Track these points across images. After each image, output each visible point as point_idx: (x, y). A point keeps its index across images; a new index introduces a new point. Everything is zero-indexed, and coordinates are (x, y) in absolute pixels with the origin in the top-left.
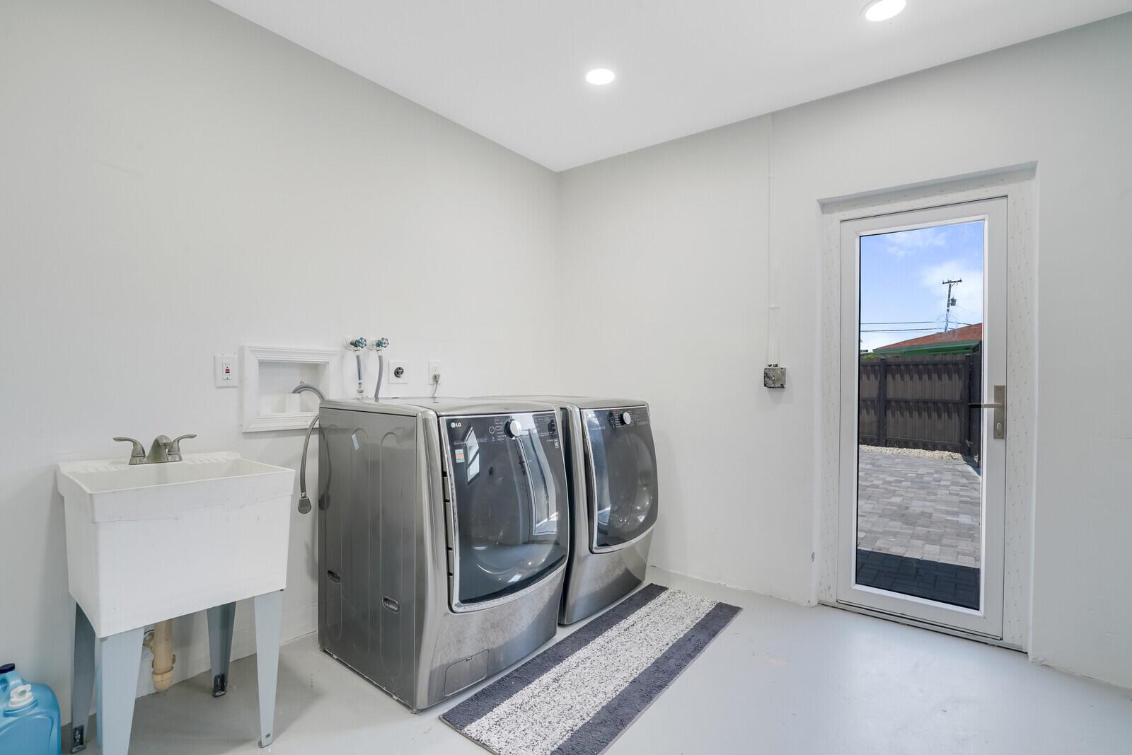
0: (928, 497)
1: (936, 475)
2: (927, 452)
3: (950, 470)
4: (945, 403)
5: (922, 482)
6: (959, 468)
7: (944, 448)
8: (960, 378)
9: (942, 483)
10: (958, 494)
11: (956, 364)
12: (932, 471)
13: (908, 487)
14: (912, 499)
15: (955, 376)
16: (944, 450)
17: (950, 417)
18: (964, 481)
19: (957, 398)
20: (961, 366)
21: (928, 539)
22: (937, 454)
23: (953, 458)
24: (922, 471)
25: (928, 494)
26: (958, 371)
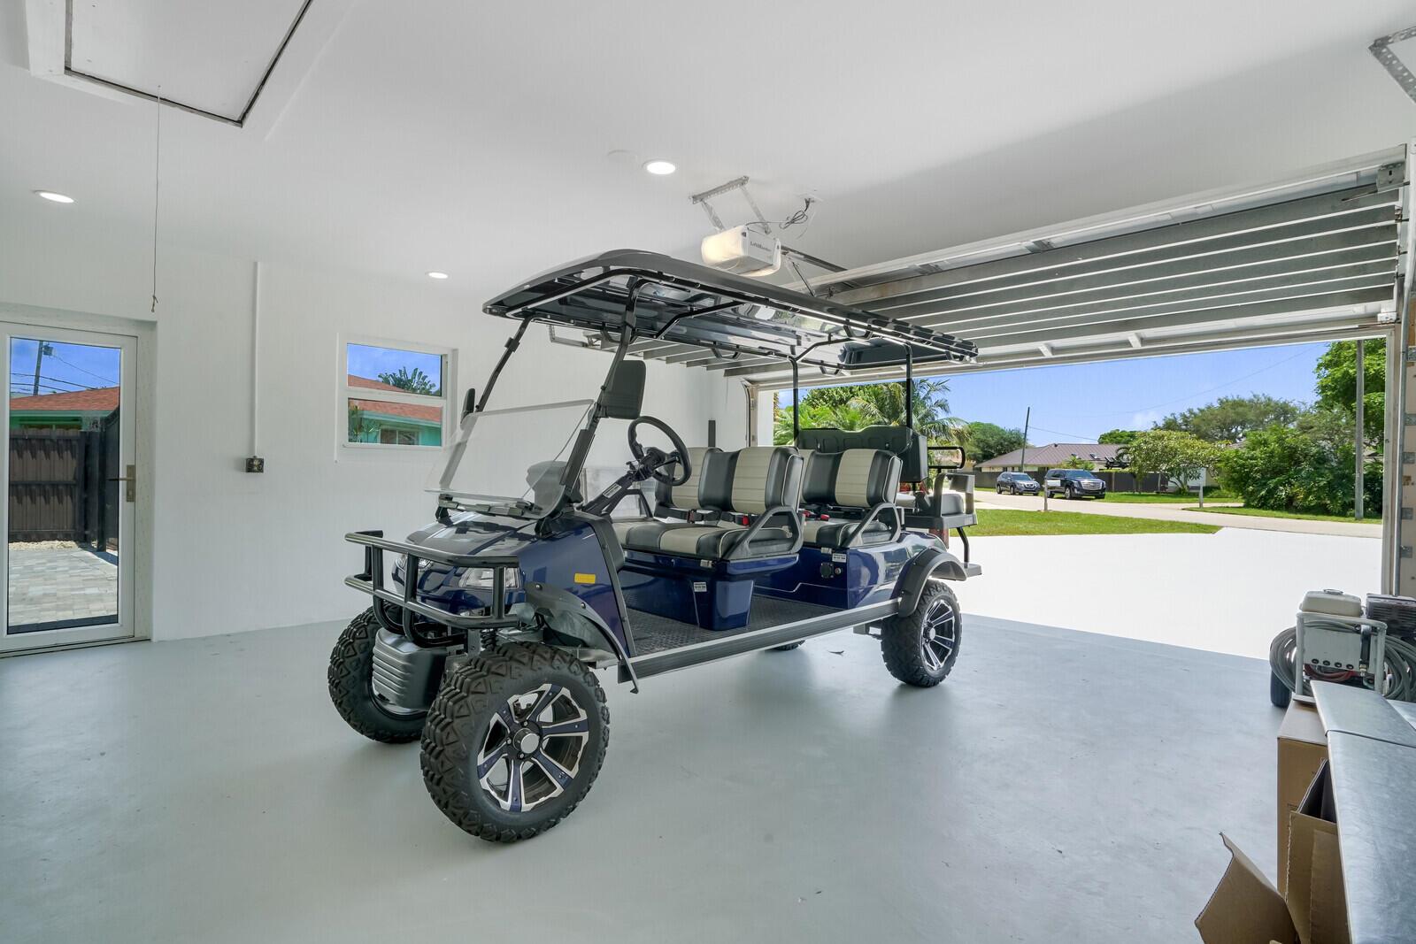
0: (48, 582)
1: (49, 564)
2: (30, 544)
3: (64, 558)
4: (55, 485)
5: (34, 572)
6: (75, 554)
7: (53, 537)
8: (73, 456)
9: (58, 570)
10: (80, 576)
11: (68, 440)
12: (44, 561)
13: (18, 578)
14: (28, 587)
15: (67, 455)
16: (54, 540)
17: (60, 501)
18: (83, 564)
19: (70, 478)
20: (74, 443)
21: (58, 609)
22: (45, 545)
23: (65, 547)
24: (28, 563)
25: (45, 580)
26: (72, 449)
